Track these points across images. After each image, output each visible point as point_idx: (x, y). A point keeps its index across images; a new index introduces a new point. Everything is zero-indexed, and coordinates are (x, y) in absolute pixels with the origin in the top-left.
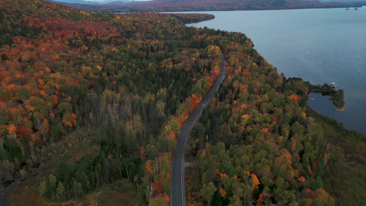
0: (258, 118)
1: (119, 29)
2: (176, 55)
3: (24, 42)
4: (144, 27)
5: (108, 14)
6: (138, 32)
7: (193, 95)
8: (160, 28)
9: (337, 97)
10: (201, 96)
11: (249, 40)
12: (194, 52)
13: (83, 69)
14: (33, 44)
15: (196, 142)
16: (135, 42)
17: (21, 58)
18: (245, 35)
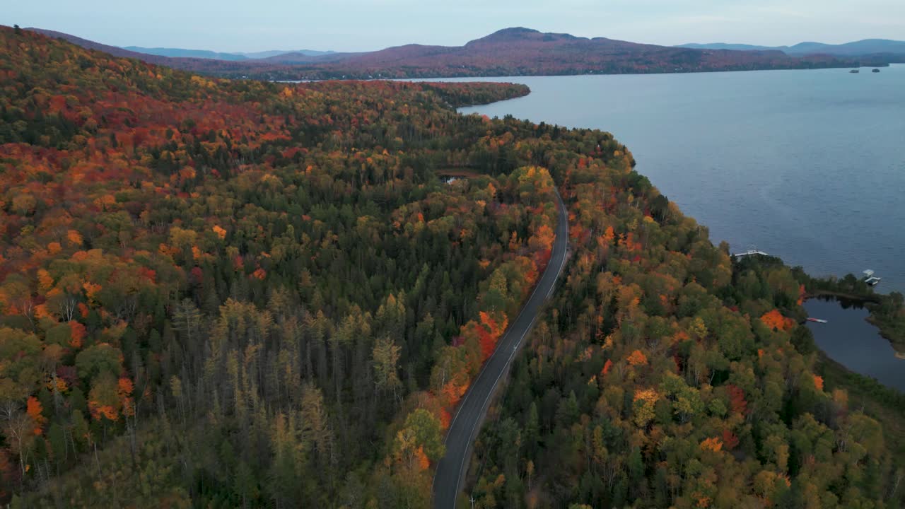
0: (688, 403)
1: (288, 122)
2: (435, 193)
3: (28, 158)
4: (354, 116)
5: (262, 83)
6: (337, 130)
7: (481, 313)
8: (392, 120)
9: (888, 315)
10: (505, 316)
11: (624, 148)
12: (482, 185)
13: (172, 237)
14: (54, 165)
15: (496, 482)
16: (325, 156)
17: (11, 203)
18: (612, 137)
